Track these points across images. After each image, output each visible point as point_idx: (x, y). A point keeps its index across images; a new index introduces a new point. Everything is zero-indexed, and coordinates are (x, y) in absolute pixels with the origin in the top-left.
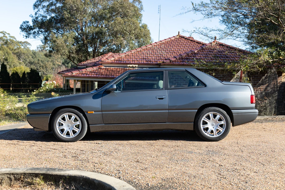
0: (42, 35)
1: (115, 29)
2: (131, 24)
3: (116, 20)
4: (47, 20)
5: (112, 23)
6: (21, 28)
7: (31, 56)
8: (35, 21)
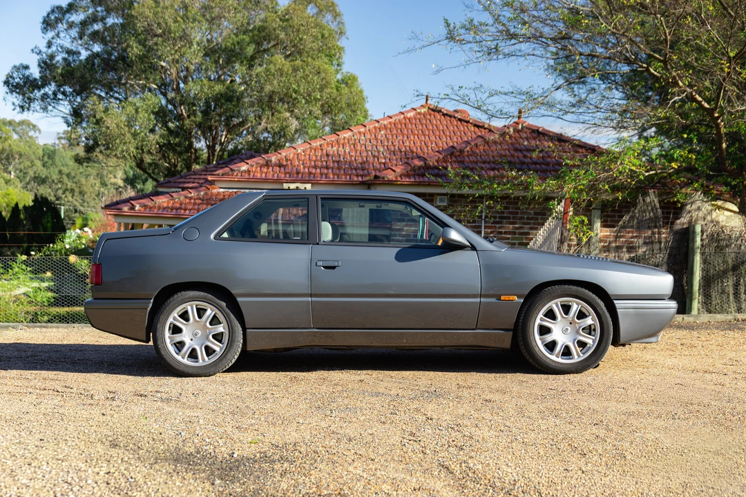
0: (66, 103)
1: (268, 88)
2: (311, 76)
3: (271, 62)
4: (80, 61)
5: (261, 72)
6: (6, 83)
7: (39, 161)
8: (47, 65)
